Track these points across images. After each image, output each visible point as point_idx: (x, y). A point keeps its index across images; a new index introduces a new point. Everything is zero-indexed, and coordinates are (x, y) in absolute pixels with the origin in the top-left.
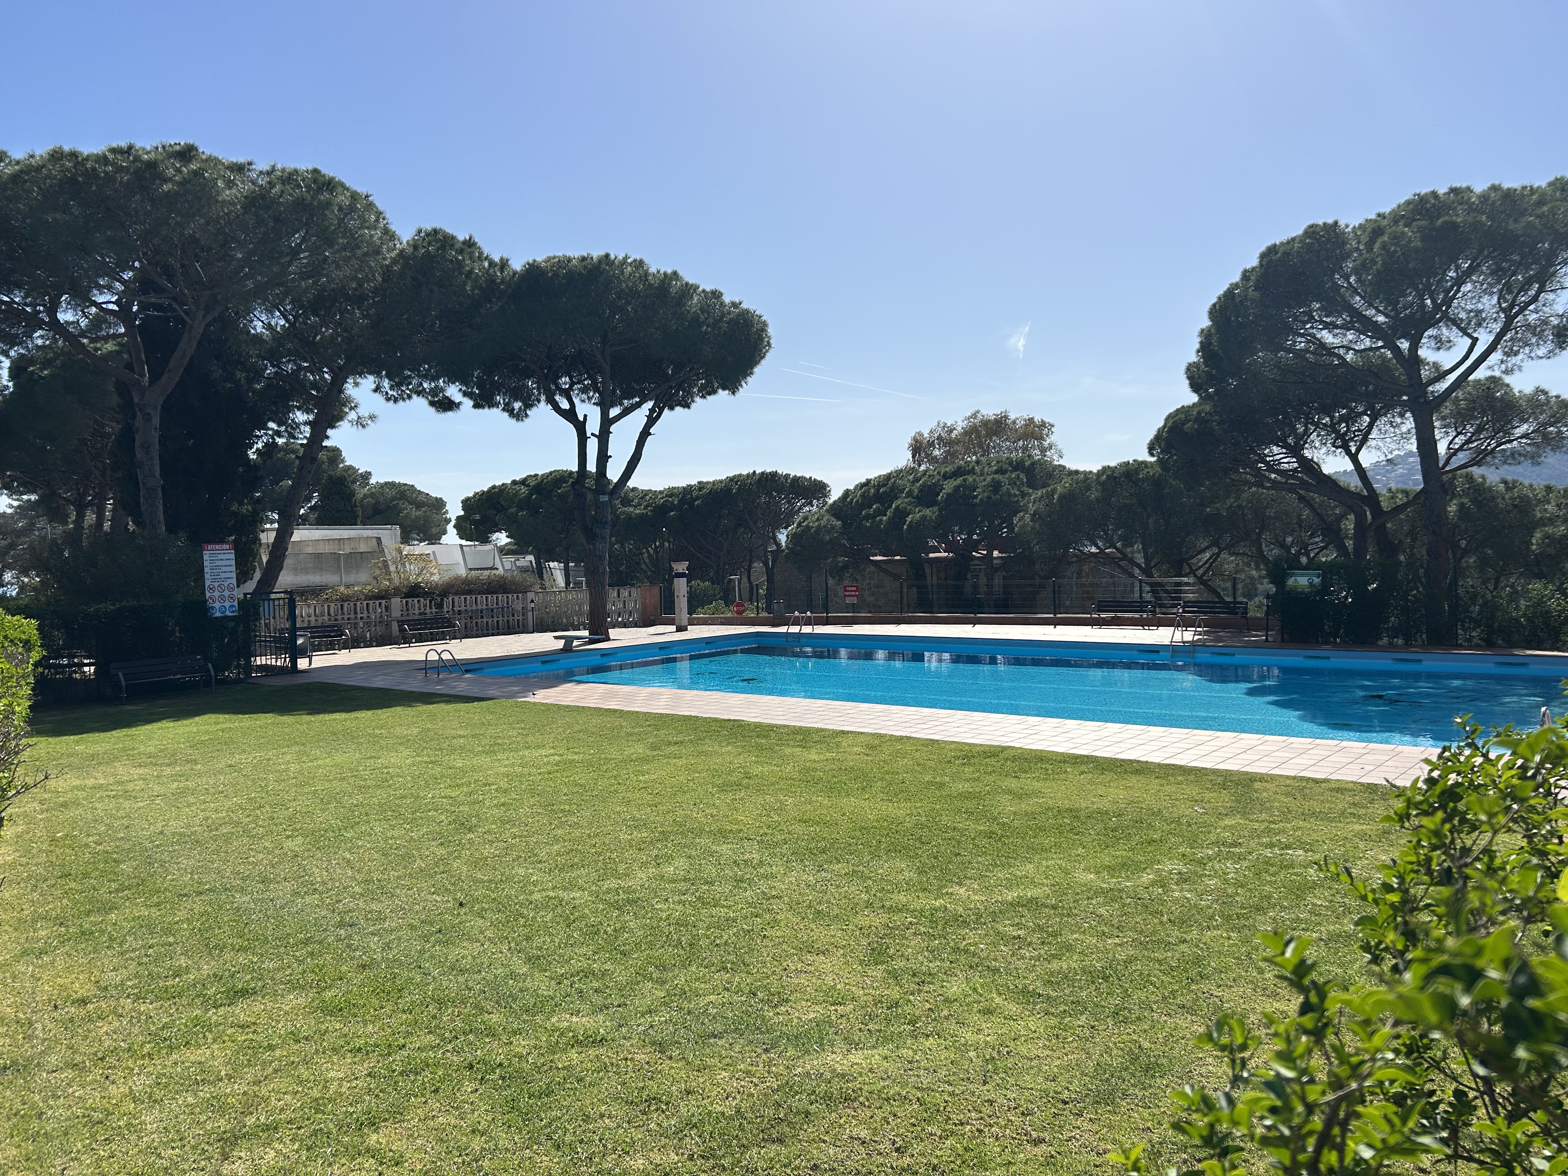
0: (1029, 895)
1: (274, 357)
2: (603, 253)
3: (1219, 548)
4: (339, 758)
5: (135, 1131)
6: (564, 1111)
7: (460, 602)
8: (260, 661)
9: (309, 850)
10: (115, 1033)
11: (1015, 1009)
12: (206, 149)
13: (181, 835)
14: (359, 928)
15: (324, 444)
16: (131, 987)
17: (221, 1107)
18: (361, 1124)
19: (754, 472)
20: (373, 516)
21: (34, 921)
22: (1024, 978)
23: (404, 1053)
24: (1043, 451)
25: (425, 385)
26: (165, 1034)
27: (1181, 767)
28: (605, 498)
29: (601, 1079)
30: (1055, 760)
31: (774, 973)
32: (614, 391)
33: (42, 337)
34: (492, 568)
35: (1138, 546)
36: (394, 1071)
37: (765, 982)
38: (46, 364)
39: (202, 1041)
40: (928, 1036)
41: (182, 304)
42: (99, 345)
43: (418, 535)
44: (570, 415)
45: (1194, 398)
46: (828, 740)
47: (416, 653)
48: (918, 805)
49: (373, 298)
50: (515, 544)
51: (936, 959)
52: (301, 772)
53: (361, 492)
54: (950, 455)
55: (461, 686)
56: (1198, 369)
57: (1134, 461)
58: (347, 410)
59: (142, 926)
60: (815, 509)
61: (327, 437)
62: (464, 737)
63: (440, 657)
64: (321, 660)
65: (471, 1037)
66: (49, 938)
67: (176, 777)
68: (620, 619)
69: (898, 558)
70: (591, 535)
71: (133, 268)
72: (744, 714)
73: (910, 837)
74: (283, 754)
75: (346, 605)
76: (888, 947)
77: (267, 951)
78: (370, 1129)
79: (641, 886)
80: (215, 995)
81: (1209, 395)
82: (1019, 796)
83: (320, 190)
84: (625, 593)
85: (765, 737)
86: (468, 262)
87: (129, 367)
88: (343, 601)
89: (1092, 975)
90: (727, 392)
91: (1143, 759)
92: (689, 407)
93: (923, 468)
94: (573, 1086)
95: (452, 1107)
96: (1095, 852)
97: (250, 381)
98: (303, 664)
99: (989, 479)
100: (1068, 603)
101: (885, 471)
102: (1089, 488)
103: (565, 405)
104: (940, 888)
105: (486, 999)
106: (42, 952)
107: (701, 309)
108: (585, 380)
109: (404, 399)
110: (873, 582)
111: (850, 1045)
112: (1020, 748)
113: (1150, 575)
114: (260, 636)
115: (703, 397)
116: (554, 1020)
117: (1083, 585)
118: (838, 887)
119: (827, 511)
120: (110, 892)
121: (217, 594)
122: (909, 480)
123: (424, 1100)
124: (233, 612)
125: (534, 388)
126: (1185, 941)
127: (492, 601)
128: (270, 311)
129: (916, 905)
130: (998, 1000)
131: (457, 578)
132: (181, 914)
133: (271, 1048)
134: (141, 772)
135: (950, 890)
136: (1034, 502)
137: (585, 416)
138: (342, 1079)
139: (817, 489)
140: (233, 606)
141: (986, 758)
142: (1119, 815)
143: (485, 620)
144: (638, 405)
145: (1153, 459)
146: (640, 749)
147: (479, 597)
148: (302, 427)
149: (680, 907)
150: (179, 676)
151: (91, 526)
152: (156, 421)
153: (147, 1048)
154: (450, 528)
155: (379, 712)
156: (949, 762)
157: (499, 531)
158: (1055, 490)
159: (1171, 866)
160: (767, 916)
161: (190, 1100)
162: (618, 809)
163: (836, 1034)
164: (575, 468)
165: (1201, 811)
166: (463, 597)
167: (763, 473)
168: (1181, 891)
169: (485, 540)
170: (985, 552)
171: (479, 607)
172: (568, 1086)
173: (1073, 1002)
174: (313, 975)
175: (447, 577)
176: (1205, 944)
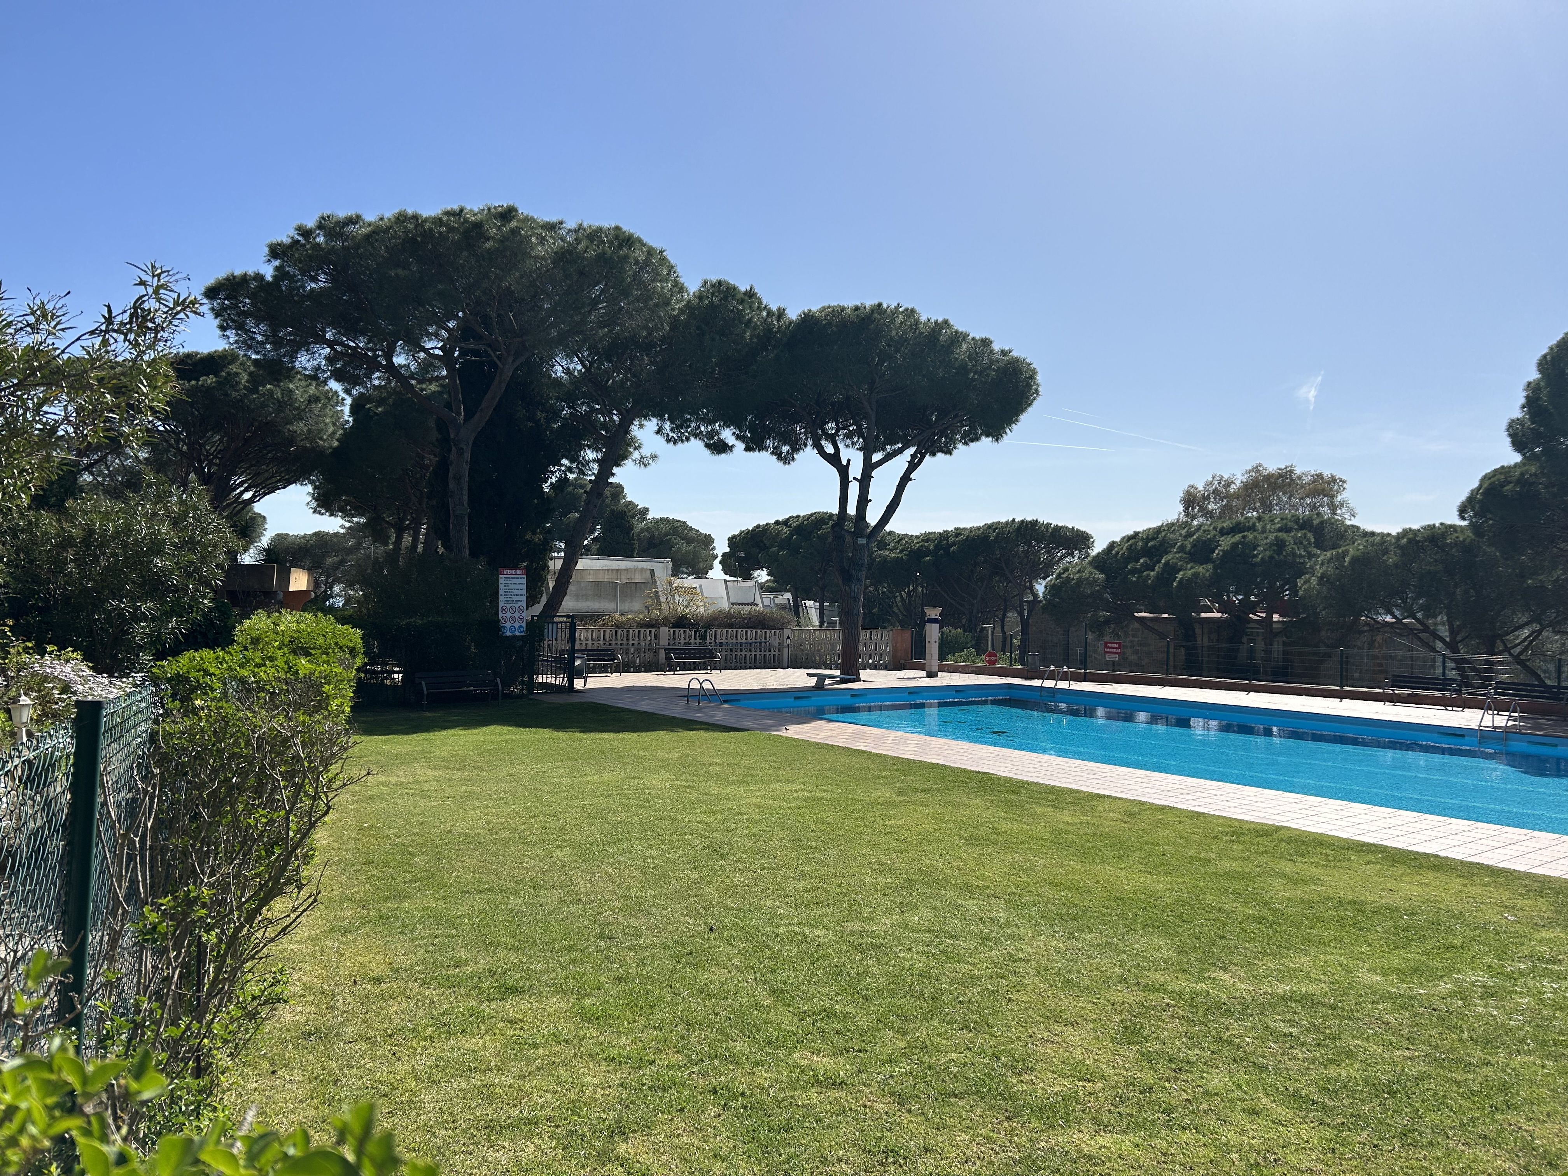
0: (1303, 990)
1: (571, 399)
2: (876, 302)
3: (1541, 625)
4: (606, 776)
5: (415, 1108)
6: (803, 1150)
7: (722, 635)
8: (541, 679)
9: (575, 861)
10: (403, 1013)
11: (1284, 1114)
12: (524, 210)
13: (467, 836)
14: (617, 942)
15: (609, 481)
16: (418, 972)
17: (489, 1096)
18: (613, 1132)
19: (1014, 520)
20: (648, 549)
21: (342, 901)
22: (1296, 1080)
23: (654, 1068)
24: (1334, 508)
25: (703, 428)
26: (446, 1019)
27: (1488, 867)
28: (862, 541)
29: (840, 1123)
30: (1338, 846)
31: (1019, 1038)
32: (878, 437)
33: (379, 378)
34: (751, 604)
35: (1442, 618)
36: (644, 1085)
37: (1009, 1047)
38: (381, 402)
39: (476, 1031)
40: (1184, 1129)
41: (495, 350)
42: (424, 386)
43: (687, 569)
44: (834, 459)
45: (1516, 458)
46: (1083, 802)
47: (679, 680)
48: (1179, 880)
49: (660, 346)
50: (774, 582)
51: (1195, 1046)
52: (571, 786)
53: (639, 526)
54: (1227, 510)
55: (719, 715)
56: (1523, 425)
57: (1441, 524)
58: (631, 450)
59: (430, 917)
60: (1076, 560)
61: (613, 475)
62: (720, 765)
63: (701, 686)
64: (595, 682)
65: (716, 1062)
66: (353, 918)
67: (467, 781)
68: (871, 661)
69: (1166, 616)
70: (847, 577)
71: (456, 317)
72: (995, 768)
73: (1170, 913)
74: (557, 768)
75: (620, 631)
76: (1142, 1027)
77: (535, 954)
78: (620, 1137)
79: (884, 932)
80: (489, 989)
81: (1535, 455)
82: (1296, 881)
83: (620, 246)
84: (877, 635)
85: (1015, 793)
86: (748, 311)
87: (449, 406)
88: (617, 627)
89: (1377, 1090)
90: (990, 439)
91: (1441, 854)
92: (951, 454)
93: (1195, 523)
94: (812, 1126)
95: (696, 1129)
96: (1383, 951)
97: (549, 421)
98: (578, 684)
99: (1272, 537)
100: (1356, 675)
101: (1155, 524)
102: (1386, 552)
103: (830, 449)
104: (1202, 971)
105: (731, 1026)
106: (347, 931)
107: (969, 357)
108: (851, 425)
109: (682, 441)
110: (1136, 639)
111: (1099, 1126)
112: (1298, 829)
113: (1455, 650)
114: (543, 656)
115: (966, 443)
116: (795, 1056)
117: (1375, 657)
118: (1089, 957)
119: (1090, 563)
120: (405, 882)
121: (508, 615)
122: (1181, 535)
123: (670, 1117)
124: (521, 632)
125: (802, 433)
126: (1488, 1063)
127: (751, 635)
128: (569, 357)
129: (1175, 986)
130: (1264, 1100)
131: (721, 612)
132: (463, 910)
133: (535, 1046)
134: (436, 774)
135: (1213, 975)
136: (1322, 564)
137: (849, 461)
138: (597, 1085)
139: (1080, 540)
140: (521, 627)
141: (1257, 837)
142: (1412, 914)
143: (744, 653)
144: (900, 451)
145: (1464, 523)
146: (886, 793)
147: (740, 630)
148: (591, 464)
149: (923, 959)
150: (472, 688)
151: (407, 548)
152: (467, 455)
153: (429, 1031)
154: (717, 564)
155: (644, 734)
156: (1216, 837)
157: (761, 568)
158: (1347, 551)
159: (1473, 977)
160: (1014, 979)
161: (464, 1085)
162: (864, 851)
163: (1083, 1111)
164: (835, 510)
165: (1513, 919)
166: (725, 630)
167: (1022, 521)
168: (1486, 1006)
169: (747, 576)
170: (1264, 615)
171: (739, 641)
172: (807, 1124)
173: (1352, 1115)
174: (575, 982)
175: (711, 610)
176: (1514, 1070)
